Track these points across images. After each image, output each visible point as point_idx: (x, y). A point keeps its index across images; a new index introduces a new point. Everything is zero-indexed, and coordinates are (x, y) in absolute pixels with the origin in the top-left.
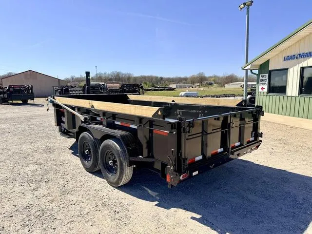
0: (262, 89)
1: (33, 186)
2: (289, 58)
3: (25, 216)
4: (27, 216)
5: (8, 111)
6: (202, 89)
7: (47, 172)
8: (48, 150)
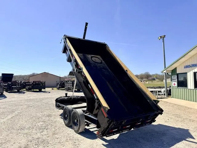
0: (174, 84)
1: (41, 131)
2: (187, 67)
3: (36, 142)
4: (37, 142)
5: (31, 95)
6: (147, 83)
7: (47, 125)
8: (49, 116)
